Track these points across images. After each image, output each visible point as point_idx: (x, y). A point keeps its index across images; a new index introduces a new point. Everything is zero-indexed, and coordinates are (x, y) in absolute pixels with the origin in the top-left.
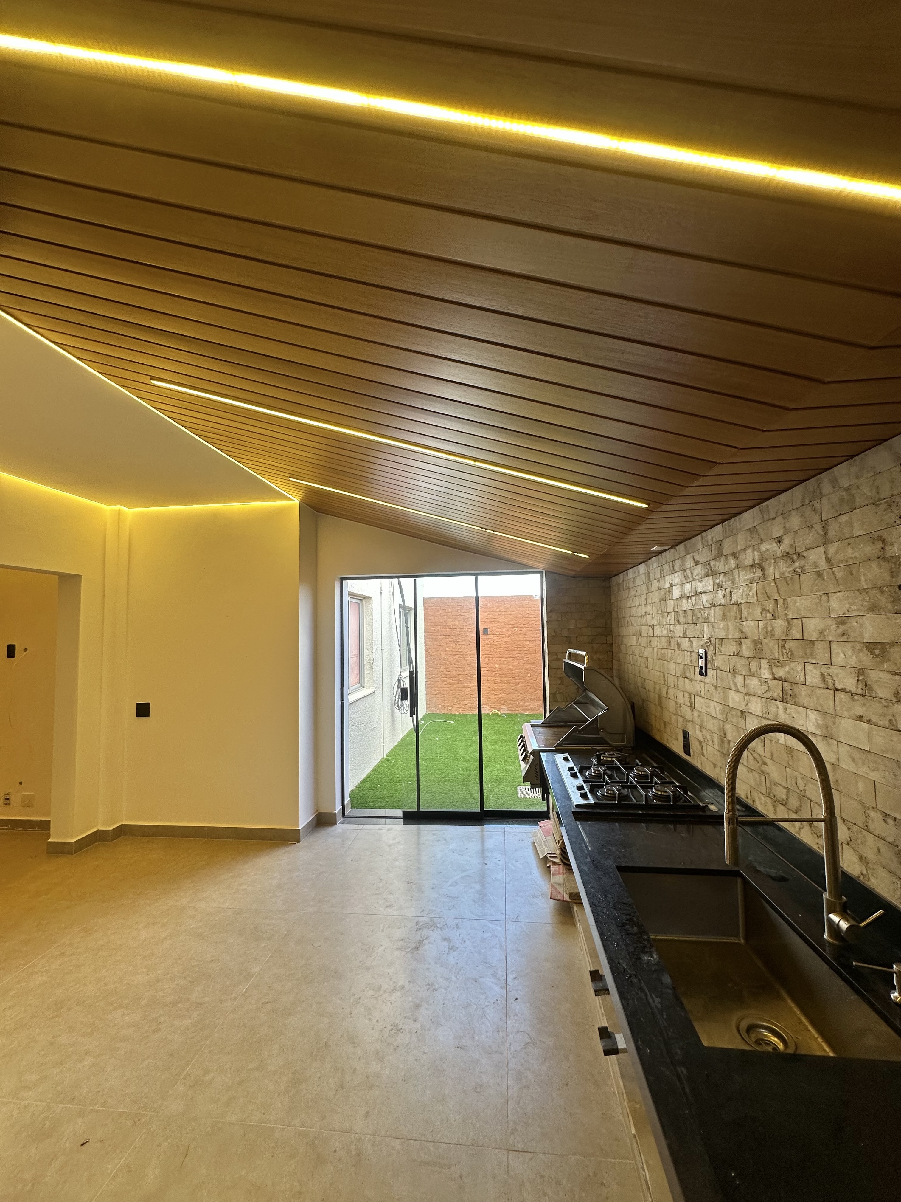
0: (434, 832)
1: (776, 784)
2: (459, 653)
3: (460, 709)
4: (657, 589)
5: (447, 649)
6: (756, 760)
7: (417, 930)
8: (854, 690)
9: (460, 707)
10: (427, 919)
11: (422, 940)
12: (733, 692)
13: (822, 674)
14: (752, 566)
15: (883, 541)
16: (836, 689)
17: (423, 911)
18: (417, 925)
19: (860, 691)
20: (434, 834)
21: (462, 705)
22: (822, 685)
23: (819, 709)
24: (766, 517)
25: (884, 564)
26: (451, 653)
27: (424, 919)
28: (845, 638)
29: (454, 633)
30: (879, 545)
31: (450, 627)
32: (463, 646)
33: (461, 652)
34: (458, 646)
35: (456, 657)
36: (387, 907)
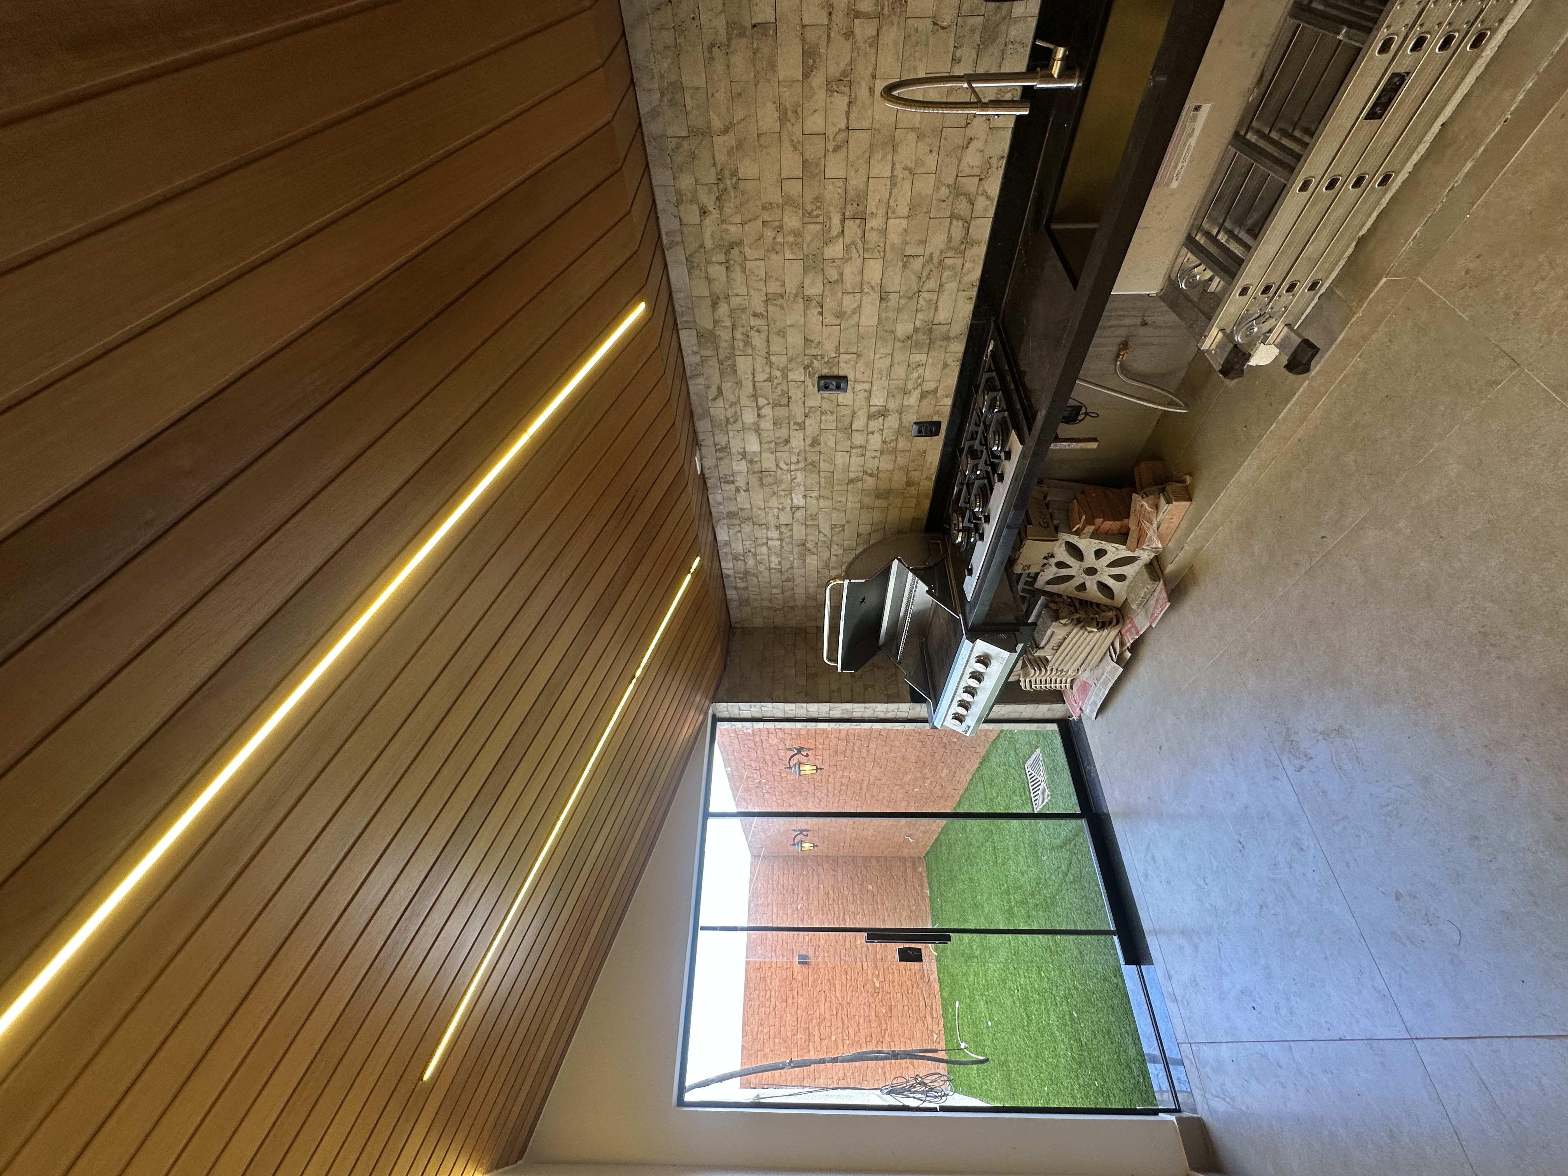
0: (1142, 880)
1: (950, 239)
2: (839, 1015)
3: (935, 1015)
4: (747, 493)
5: (833, 1038)
6: (929, 274)
7: (1311, 758)
8: (846, 99)
9: (932, 1015)
10: (1284, 758)
11: (1320, 737)
12: (863, 318)
13: (834, 151)
14: (727, 268)
15: (713, 45)
16: (847, 128)
17: (1275, 778)
18: (1302, 767)
19: (847, 90)
20: (1146, 876)
21: (928, 1013)
22: (844, 150)
23: (867, 155)
24: (678, 239)
25: (733, 43)
26: (840, 1030)
27: (1286, 763)
28: (799, 110)
29: (805, 1023)
30: (715, 49)
31: (795, 1031)
32: (828, 1004)
33: (837, 1010)
34: (827, 1016)
35: (846, 1022)
36: (1302, 850)
